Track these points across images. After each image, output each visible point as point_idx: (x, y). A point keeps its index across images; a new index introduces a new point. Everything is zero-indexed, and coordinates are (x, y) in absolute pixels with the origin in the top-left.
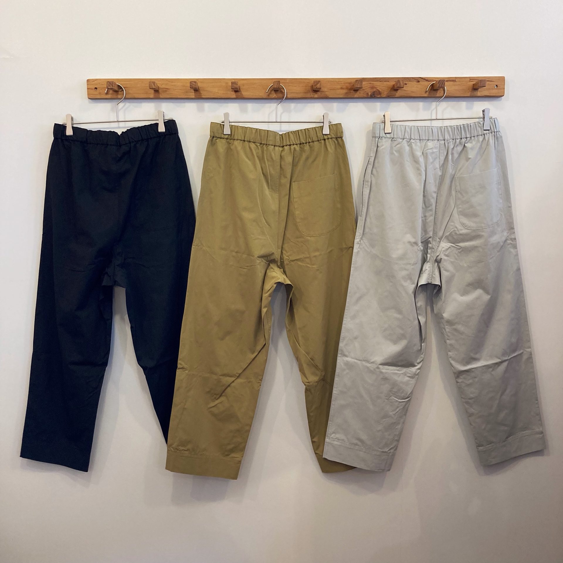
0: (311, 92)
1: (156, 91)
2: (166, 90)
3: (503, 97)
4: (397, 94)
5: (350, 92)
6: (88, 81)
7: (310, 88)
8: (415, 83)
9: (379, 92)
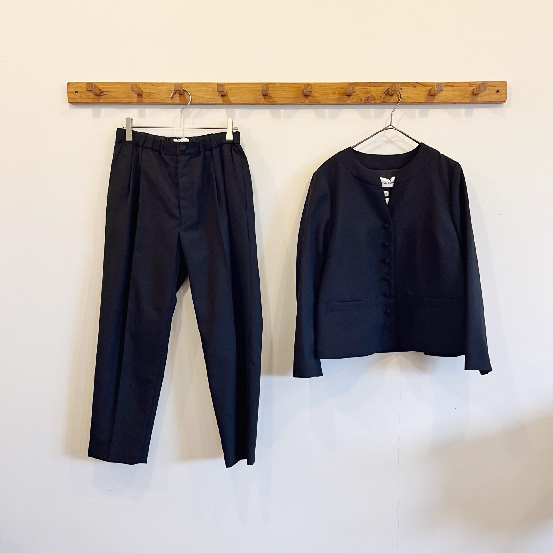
0: (301, 97)
1: (140, 95)
2: (150, 94)
3: (505, 103)
4: (392, 100)
5: (343, 98)
6: (68, 84)
7: (300, 93)
8: (410, 88)
9: (373, 97)
